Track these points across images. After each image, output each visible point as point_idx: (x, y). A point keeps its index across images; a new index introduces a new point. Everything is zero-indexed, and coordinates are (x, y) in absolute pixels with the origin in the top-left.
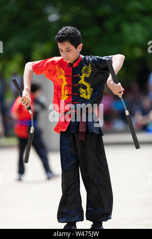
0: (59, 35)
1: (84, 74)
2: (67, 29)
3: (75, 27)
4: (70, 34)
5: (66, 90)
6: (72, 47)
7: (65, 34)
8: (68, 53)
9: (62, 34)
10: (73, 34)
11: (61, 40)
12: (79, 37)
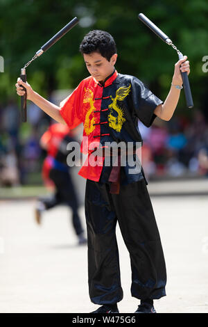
0: (84, 44)
1: (117, 96)
2: (95, 35)
3: (106, 31)
4: (99, 42)
5: (93, 119)
6: (104, 60)
7: (93, 43)
8: (98, 68)
9: (89, 42)
10: (104, 41)
11: (88, 50)
12: (112, 45)
